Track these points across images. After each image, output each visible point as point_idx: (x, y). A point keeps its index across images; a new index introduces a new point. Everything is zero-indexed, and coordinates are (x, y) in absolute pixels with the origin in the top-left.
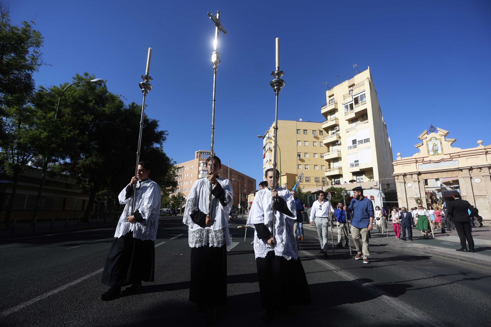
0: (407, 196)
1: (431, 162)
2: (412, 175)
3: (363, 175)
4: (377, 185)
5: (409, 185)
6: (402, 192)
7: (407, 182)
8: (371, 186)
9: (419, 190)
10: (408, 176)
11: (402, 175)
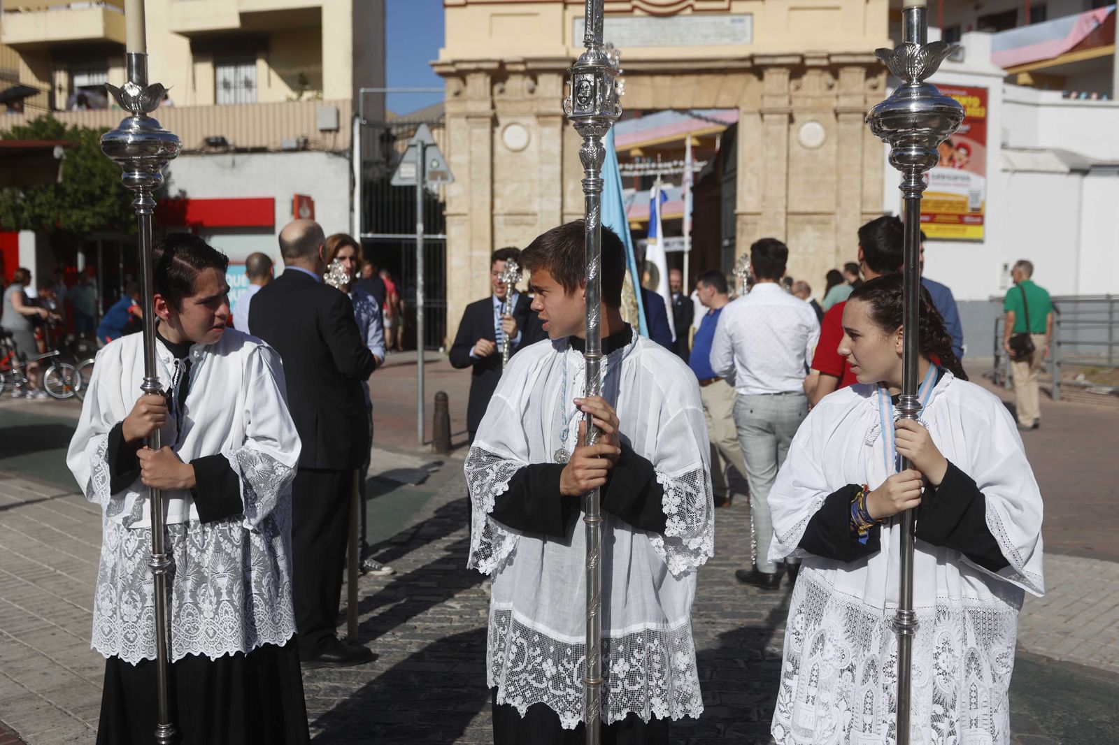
0: (498, 203)
1: (637, 12)
2: (533, 74)
3: (252, 62)
4: (337, 130)
5: (512, 136)
6: (471, 180)
7: (503, 121)
8: (305, 132)
9: (558, 168)
10: (516, 85)
11: (488, 72)
